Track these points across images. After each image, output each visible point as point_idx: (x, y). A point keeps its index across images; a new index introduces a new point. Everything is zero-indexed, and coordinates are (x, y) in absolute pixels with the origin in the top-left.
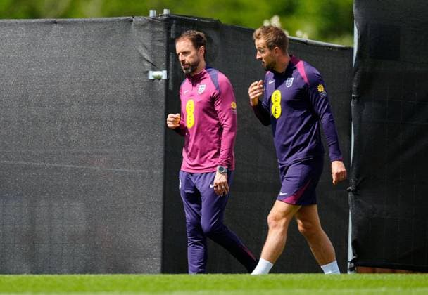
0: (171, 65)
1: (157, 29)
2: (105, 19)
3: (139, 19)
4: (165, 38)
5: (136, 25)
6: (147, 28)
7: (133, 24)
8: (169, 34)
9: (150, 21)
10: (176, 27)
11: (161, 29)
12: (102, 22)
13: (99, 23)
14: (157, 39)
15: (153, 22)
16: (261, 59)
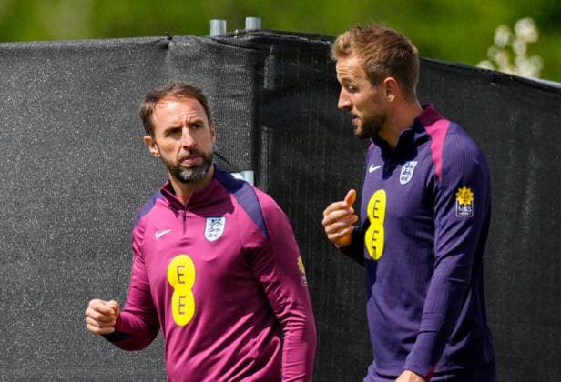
0: (264, 158)
1: (229, 67)
2: (100, 42)
3: (183, 44)
4: (250, 88)
5: (176, 59)
6: (204, 64)
7: (169, 55)
8: (258, 80)
9: (211, 47)
10: (277, 60)
11: (239, 68)
12: (92, 51)
13: (85, 52)
14: (228, 92)
15: (219, 50)
16: (349, 108)
